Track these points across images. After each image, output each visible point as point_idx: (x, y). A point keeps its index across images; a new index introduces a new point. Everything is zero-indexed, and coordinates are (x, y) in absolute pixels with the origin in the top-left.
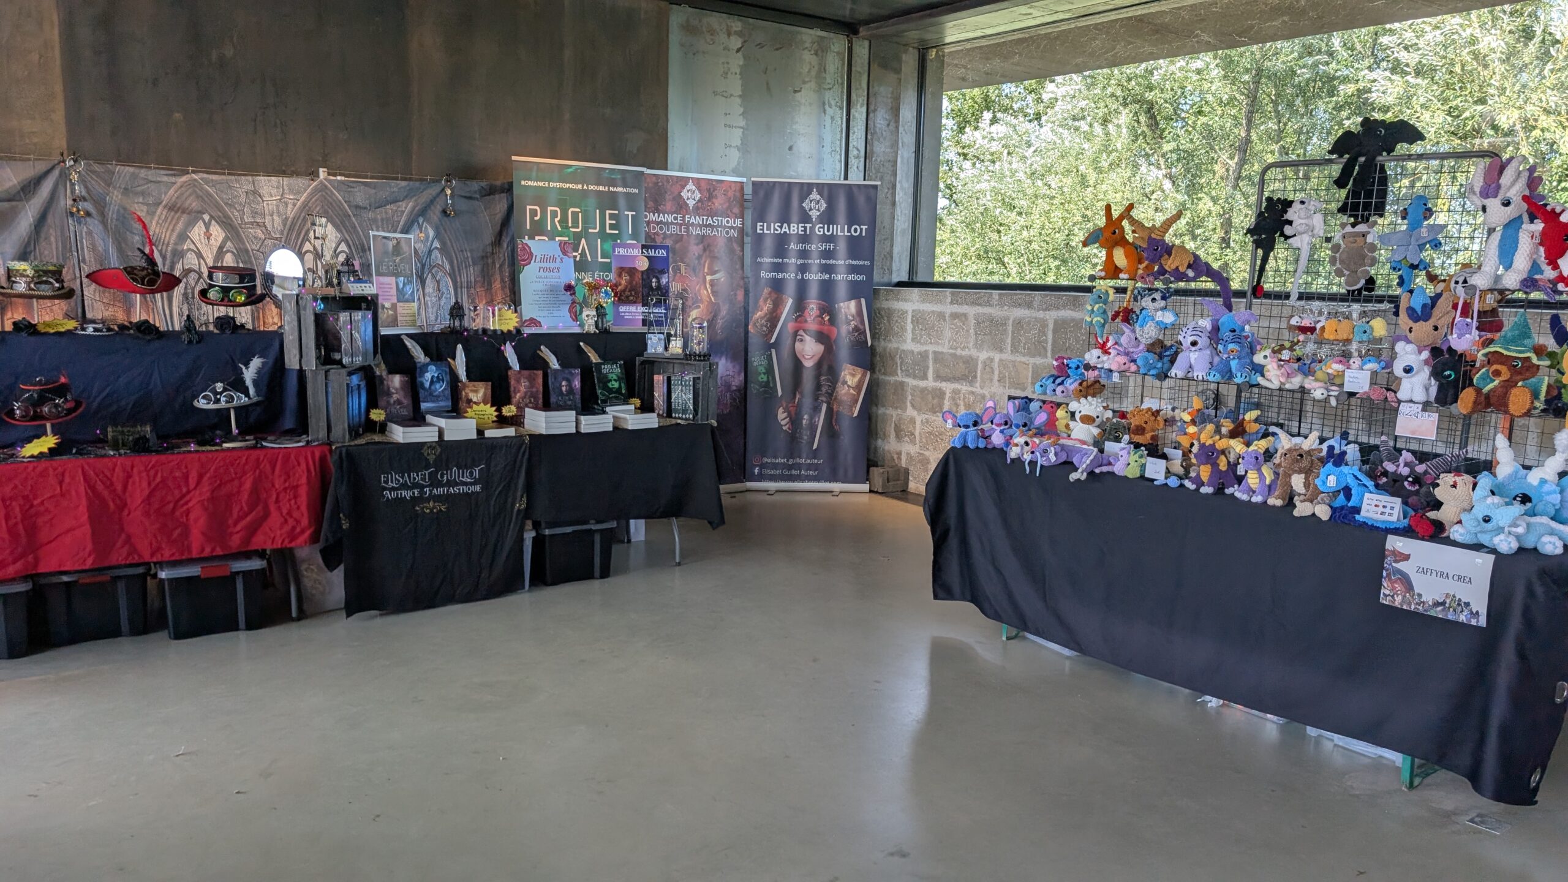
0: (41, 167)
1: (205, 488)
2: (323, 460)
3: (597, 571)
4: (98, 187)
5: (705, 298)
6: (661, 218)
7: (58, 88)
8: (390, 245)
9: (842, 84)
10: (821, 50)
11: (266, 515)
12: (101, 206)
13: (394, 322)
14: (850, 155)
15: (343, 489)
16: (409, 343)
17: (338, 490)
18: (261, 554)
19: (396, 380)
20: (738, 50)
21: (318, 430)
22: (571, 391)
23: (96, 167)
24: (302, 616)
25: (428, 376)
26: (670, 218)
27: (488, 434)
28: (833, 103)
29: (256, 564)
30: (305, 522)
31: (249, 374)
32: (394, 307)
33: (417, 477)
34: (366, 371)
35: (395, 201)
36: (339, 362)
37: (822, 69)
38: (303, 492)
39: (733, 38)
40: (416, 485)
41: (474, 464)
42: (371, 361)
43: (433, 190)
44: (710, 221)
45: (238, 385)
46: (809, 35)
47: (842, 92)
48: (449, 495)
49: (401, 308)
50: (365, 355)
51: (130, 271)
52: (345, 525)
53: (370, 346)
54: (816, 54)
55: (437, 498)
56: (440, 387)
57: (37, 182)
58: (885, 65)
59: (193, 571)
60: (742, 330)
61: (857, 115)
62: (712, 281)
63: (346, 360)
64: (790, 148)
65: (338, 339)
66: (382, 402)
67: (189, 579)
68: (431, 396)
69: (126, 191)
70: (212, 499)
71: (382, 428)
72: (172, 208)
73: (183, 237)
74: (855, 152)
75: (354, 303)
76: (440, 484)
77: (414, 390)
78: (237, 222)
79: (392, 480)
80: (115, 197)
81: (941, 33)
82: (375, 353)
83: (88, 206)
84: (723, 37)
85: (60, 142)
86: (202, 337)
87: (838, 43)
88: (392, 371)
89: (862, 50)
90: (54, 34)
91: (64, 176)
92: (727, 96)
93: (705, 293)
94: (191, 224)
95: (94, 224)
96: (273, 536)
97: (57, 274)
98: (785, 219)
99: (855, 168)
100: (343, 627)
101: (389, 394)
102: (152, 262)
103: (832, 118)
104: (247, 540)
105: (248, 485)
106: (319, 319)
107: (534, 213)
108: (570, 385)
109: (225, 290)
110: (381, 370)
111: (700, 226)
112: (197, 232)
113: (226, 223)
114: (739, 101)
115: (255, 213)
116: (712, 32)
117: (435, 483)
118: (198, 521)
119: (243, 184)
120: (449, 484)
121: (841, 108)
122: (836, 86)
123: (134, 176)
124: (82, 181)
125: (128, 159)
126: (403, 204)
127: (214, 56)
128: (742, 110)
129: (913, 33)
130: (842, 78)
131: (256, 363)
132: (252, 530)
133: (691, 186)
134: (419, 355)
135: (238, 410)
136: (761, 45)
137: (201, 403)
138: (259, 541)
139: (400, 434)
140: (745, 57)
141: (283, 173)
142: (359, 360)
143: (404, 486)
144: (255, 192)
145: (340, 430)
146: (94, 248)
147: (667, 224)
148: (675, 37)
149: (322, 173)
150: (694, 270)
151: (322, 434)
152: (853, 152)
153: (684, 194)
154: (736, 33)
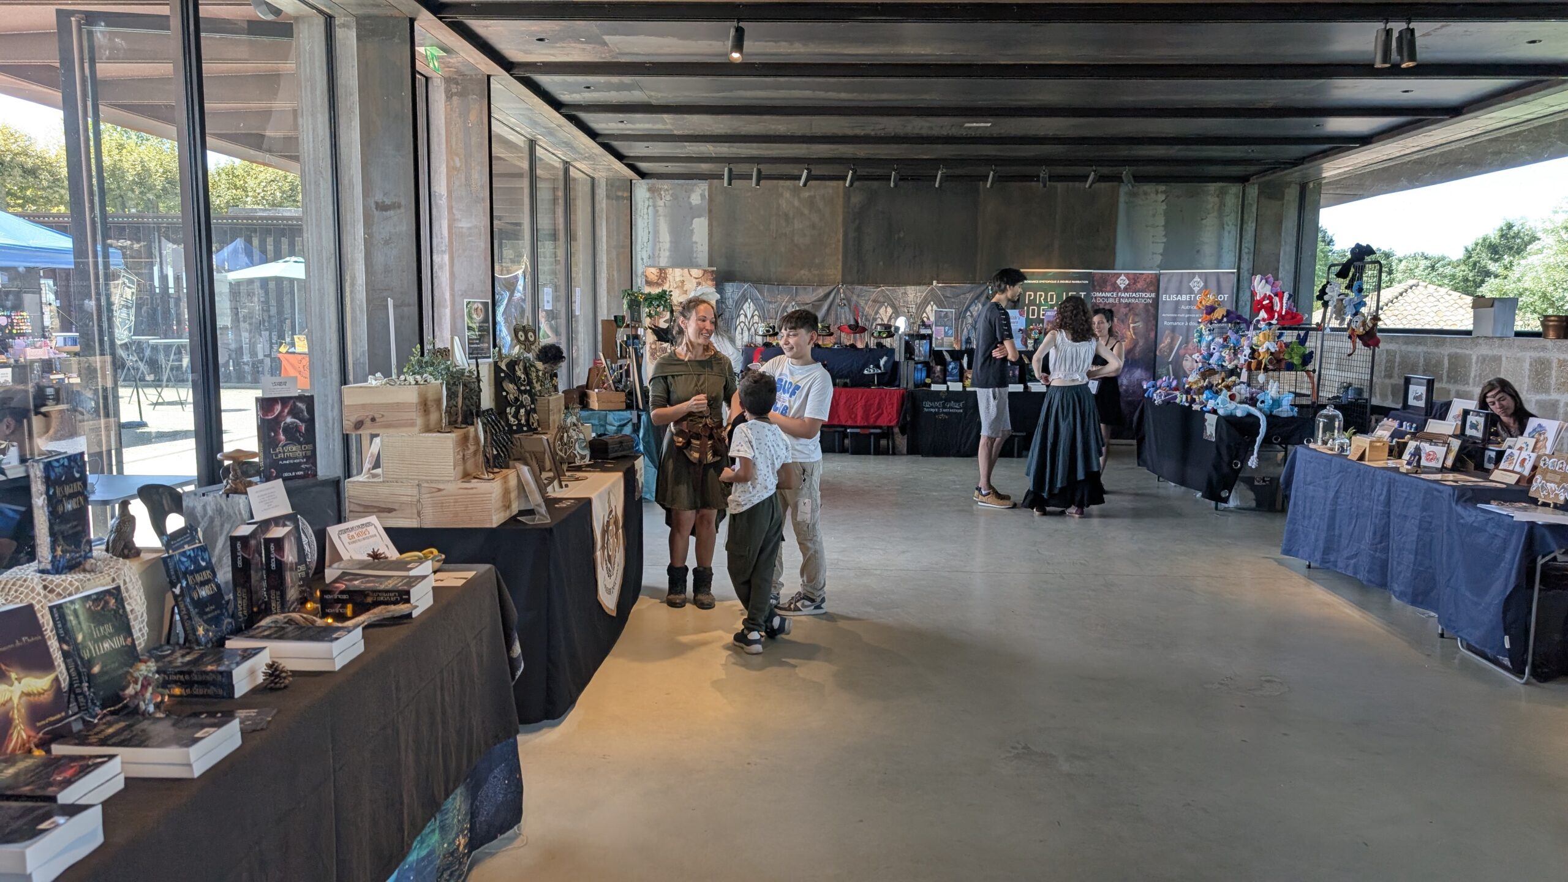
0: (831, 288)
1: (863, 401)
2: (903, 394)
3: (1016, 454)
4: (849, 294)
5: (1129, 336)
6: (1104, 295)
7: (840, 257)
8: (943, 314)
9: (1237, 213)
10: (1222, 194)
11: (882, 413)
12: (849, 301)
13: (942, 345)
14: (1243, 252)
15: (909, 405)
16: (945, 353)
17: (908, 405)
18: (880, 427)
19: (938, 368)
20: (1163, 201)
21: (904, 385)
22: (1014, 375)
23: (850, 287)
24: (894, 454)
25: (951, 366)
26: (1109, 295)
27: (968, 389)
28: (1230, 223)
29: (878, 431)
30: (895, 416)
31: (882, 362)
32: (942, 339)
33: (937, 404)
34: (926, 364)
35: (964, 294)
36: (914, 359)
37: (1222, 204)
38: (895, 405)
39: (1159, 195)
40: (937, 407)
41: (960, 402)
42: (927, 359)
43: (983, 288)
44: (1134, 295)
45: (878, 366)
46: (1212, 187)
47: (1237, 218)
48: (949, 413)
49: (945, 339)
50: (925, 357)
51: (850, 326)
52: (908, 419)
53: (928, 354)
54: (1218, 196)
55: (943, 413)
56: (955, 371)
57: (829, 294)
58: (1270, 197)
59: (858, 430)
60: (1152, 354)
61: (1248, 228)
62: (1133, 327)
63: (916, 359)
64: (1198, 252)
65: (914, 350)
66: (932, 375)
67: (857, 433)
68: (951, 375)
69: (858, 296)
70: (865, 405)
71: (929, 386)
72: (874, 301)
73: (877, 313)
74: (1246, 250)
75: (923, 337)
76: (946, 408)
77: (945, 371)
78: (897, 306)
79: (927, 404)
80: (855, 298)
81: (1320, 171)
82: (930, 356)
83: (845, 301)
84: (1153, 196)
85: (839, 277)
86: (871, 350)
87: (1234, 189)
88: (937, 364)
89: (1253, 191)
90: (841, 237)
91: (838, 290)
92: (1154, 226)
93: (1130, 334)
94: (880, 308)
95: (847, 309)
96: (883, 422)
97: (828, 328)
98: (1179, 292)
99: (1246, 259)
100: (905, 458)
101: (934, 373)
102: (857, 322)
103: (1229, 232)
104: (875, 421)
105: (877, 402)
106: (907, 343)
107: (1030, 296)
108: (1014, 373)
109: (880, 332)
110: (933, 364)
111: (1128, 298)
112: (882, 310)
113: (894, 307)
114: (1162, 228)
115: (904, 302)
116: (1145, 193)
117: (944, 407)
118: (860, 413)
119: (901, 290)
120: (950, 408)
121: (1236, 226)
122: (1233, 214)
123: (861, 289)
124: (844, 292)
125: (862, 283)
126: (968, 295)
127: (896, 236)
128: (1164, 233)
129: (1295, 174)
130: (1237, 208)
131: (885, 359)
132: (878, 418)
133: (1123, 277)
134: (948, 357)
135: (878, 374)
136: (1178, 197)
137: (866, 372)
138: (878, 423)
139: (935, 387)
140: (1167, 204)
141: (919, 284)
142: (922, 359)
143: (932, 407)
144: (905, 293)
145: (911, 386)
146: (846, 318)
147: (1107, 297)
148: (1122, 199)
149: (935, 283)
150: (1123, 321)
151: (905, 386)
152: (1245, 250)
153: (1118, 282)
154: (1162, 192)
